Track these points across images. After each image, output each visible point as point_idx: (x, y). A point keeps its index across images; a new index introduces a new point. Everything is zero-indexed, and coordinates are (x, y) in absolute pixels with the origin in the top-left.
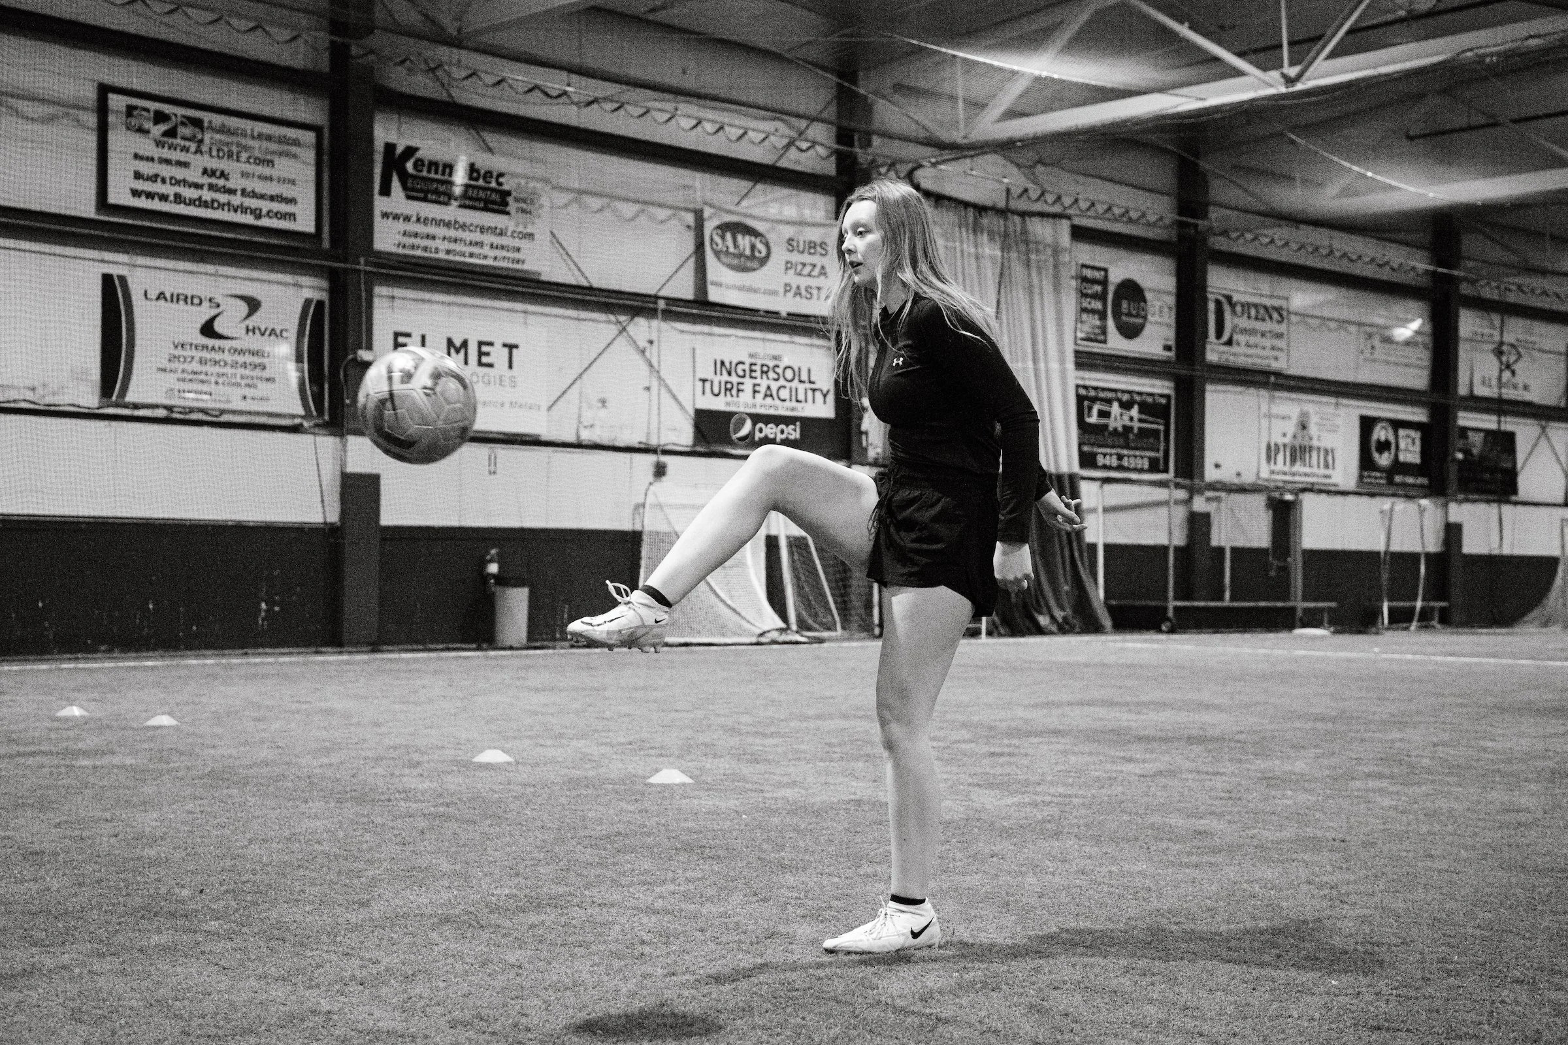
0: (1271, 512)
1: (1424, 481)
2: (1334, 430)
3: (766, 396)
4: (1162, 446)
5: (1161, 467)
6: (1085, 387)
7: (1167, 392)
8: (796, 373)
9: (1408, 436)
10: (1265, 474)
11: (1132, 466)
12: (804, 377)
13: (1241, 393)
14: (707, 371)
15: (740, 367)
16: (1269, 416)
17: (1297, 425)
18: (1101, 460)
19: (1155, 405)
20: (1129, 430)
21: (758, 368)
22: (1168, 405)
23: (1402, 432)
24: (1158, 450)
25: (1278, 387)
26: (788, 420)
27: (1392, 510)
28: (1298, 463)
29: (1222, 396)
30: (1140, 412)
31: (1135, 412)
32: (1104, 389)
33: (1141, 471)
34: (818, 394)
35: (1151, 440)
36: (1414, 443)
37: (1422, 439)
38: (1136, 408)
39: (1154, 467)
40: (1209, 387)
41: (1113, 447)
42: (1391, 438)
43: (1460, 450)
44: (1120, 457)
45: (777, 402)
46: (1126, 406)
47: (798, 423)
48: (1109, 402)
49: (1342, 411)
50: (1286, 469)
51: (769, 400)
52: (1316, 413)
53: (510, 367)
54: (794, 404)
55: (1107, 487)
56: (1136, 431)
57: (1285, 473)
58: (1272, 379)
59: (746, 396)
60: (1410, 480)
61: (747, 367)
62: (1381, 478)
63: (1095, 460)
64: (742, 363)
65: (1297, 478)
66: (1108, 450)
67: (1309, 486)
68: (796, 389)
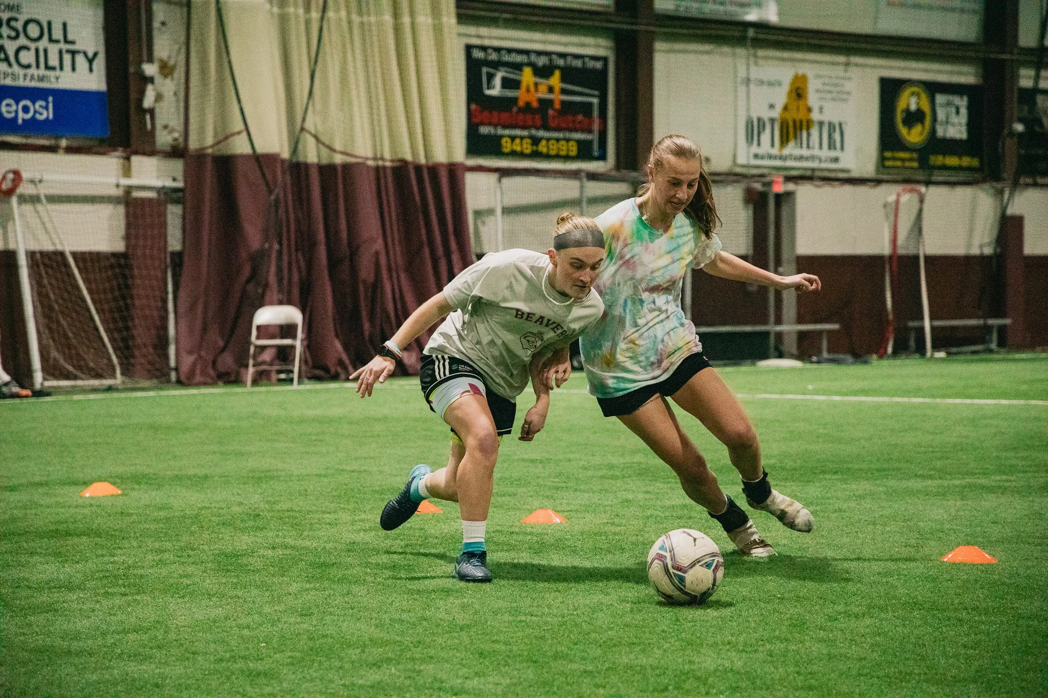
0: (751, 207)
1: (975, 162)
2: (841, 97)
4: (596, 127)
5: (596, 154)
6: (484, 48)
7: (601, 52)
8: (46, 30)
9: (949, 104)
10: (742, 160)
11: (553, 153)
12: (57, 34)
13: (707, 53)
16: (748, 81)
17: (790, 92)
18: (507, 145)
19: (584, 71)
20: (545, 104)
22: (604, 71)
23: (940, 99)
24: (590, 131)
25: (758, 43)
26: (35, 94)
27: (897, 202)
28: (792, 144)
29: (681, 57)
30: (563, 79)
31: (555, 80)
32: (510, 51)
33: (567, 158)
34: (80, 59)
35: (580, 117)
36: (958, 112)
37: (970, 108)
38: (557, 74)
39: (585, 152)
40: (659, 45)
41: (524, 127)
42: (926, 107)
43: (1021, 120)
44: (536, 141)
45: (17, 69)
46: (543, 72)
47: (51, 99)
48: (518, 67)
49: (854, 72)
50: (775, 151)
51: (3, 66)
52: (818, 76)
54: (42, 71)
55: (507, 181)
56: (557, 106)
57: (770, 157)
58: (751, 33)
60: (952, 161)
62: (911, 160)
63: (499, 145)
65: (790, 163)
66: (518, 132)
67: (809, 173)
68: (46, 51)
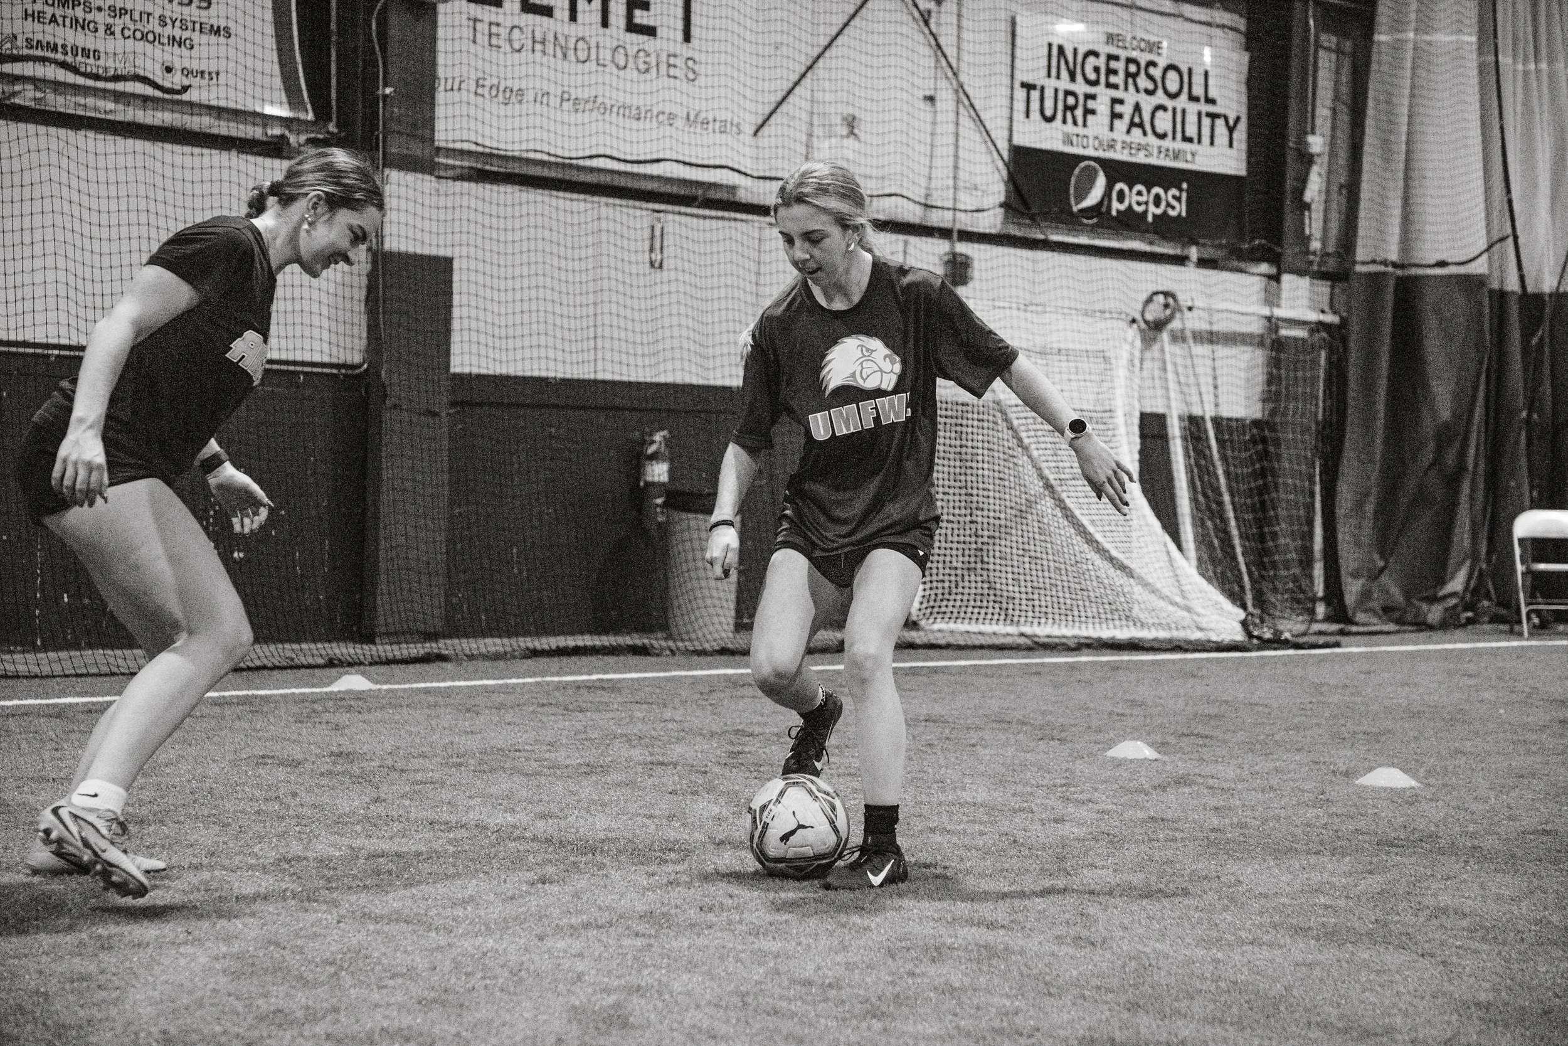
3: (1132, 124)
8: (1185, 80)
12: (1198, 91)
14: (1032, 68)
15: (1091, 61)
21: (1119, 66)
26: (1168, 178)
34: (1220, 127)
45: (1151, 139)
47: (1185, 185)
51: (1137, 132)
53: (687, 38)
54: (1179, 145)
59: (1098, 124)
61: (1101, 62)
64: (1095, 54)
68: (1184, 111)
